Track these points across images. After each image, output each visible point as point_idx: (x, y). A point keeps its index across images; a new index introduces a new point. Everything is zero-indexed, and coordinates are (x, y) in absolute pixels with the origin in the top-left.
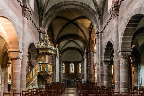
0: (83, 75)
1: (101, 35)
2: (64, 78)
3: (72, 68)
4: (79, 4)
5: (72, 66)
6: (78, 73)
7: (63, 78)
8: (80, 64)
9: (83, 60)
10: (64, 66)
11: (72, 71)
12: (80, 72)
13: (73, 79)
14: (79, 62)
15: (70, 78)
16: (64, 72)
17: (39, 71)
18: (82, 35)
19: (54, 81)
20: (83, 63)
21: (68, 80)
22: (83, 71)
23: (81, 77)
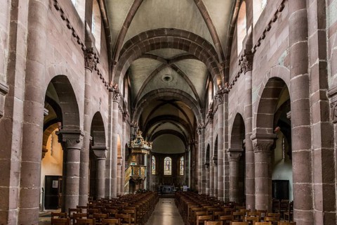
0: (187, 179)
1: (204, 131)
2: (154, 184)
3: (169, 166)
4: (178, 92)
5: (168, 161)
6: (179, 175)
7: (152, 183)
8: (182, 159)
9: (187, 152)
10: (154, 162)
11: (168, 171)
12: (182, 173)
13: (169, 185)
14: (180, 155)
15: (165, 184)
16: (154, 172)
17: (130, 175)
18: (184, 118)
19: (141, 188)
20: (187, 159)
21: (161, 187)
22: (186, 171)
23: (184, 182)
